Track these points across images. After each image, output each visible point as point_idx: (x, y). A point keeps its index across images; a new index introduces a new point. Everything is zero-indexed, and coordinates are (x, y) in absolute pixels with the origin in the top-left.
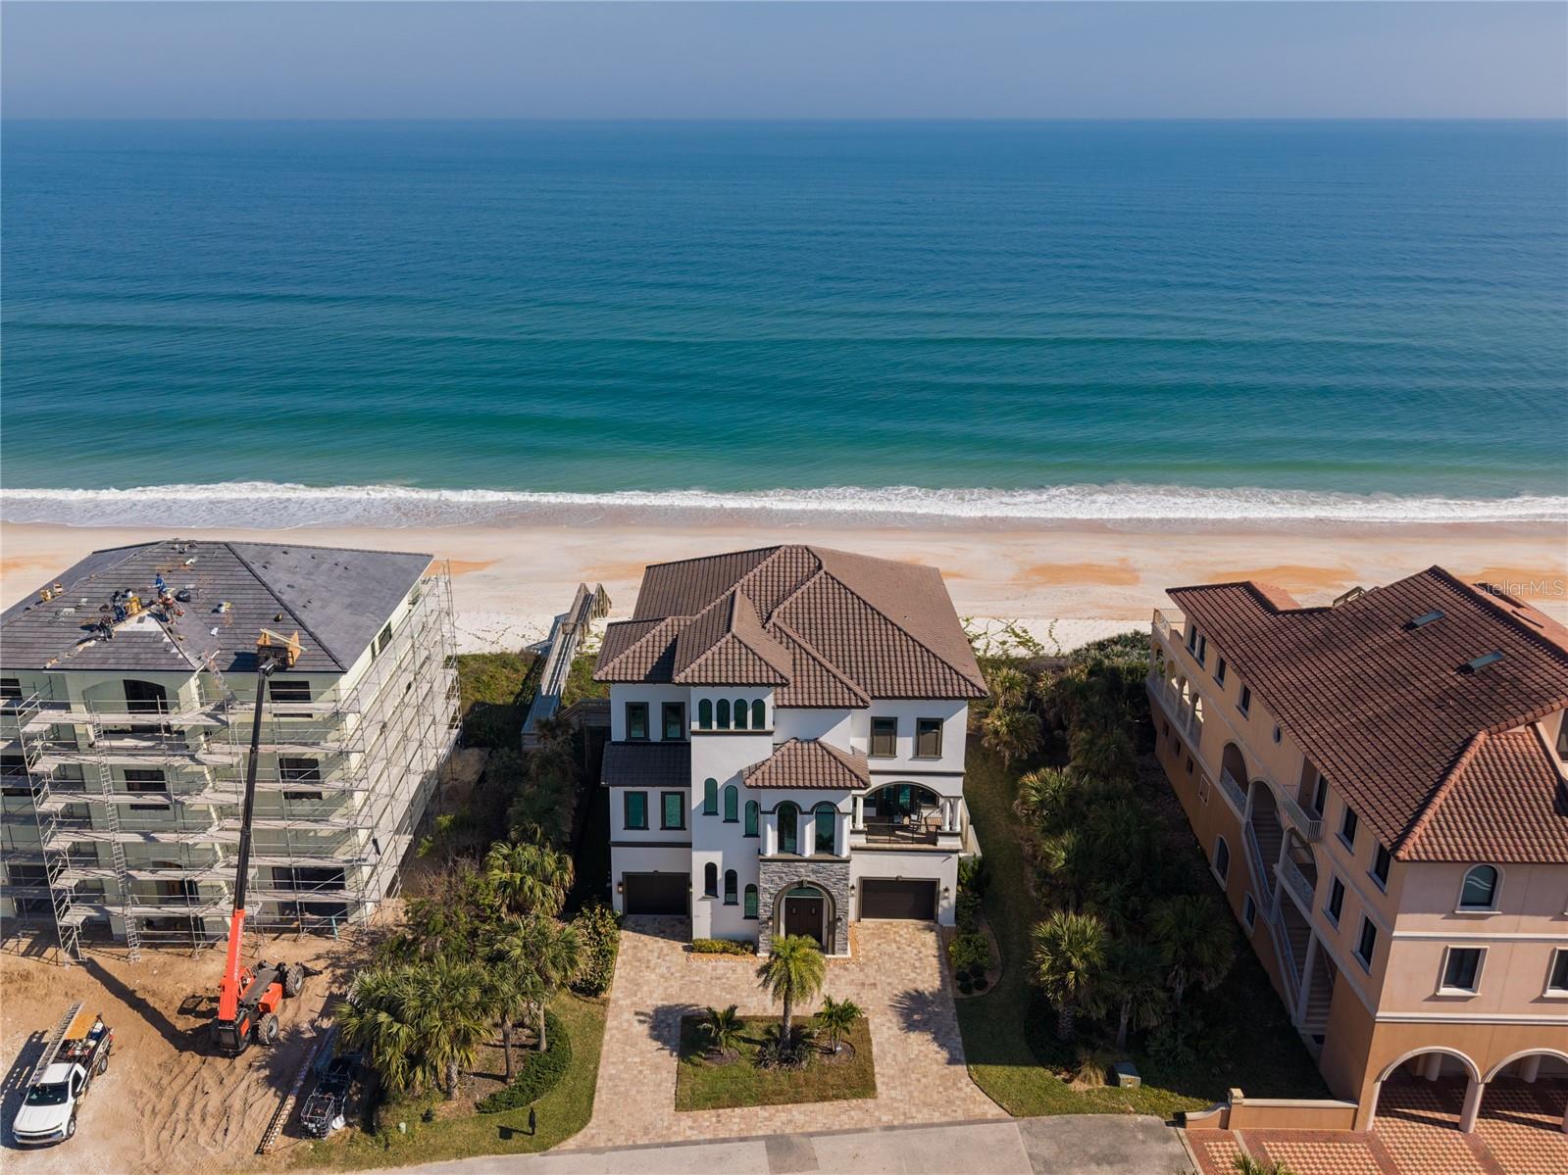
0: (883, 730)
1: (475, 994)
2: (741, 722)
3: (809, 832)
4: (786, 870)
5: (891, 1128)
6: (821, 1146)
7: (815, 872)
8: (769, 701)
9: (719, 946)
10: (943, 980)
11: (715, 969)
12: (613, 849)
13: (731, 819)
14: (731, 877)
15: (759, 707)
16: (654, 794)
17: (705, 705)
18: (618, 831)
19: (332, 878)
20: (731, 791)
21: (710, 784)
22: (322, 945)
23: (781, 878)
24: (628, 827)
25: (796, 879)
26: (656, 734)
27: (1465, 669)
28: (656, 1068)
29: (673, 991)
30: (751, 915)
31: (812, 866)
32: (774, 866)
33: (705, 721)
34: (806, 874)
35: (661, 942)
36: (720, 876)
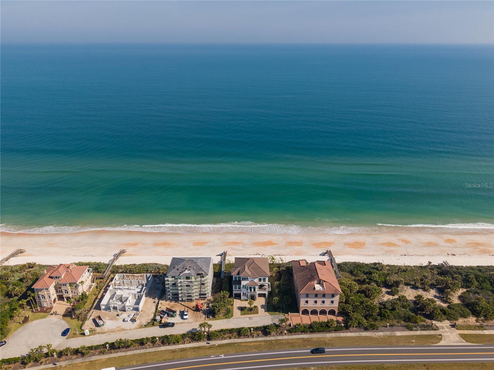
0: (260, 280)
1: (223, 305)
2: (246, 279)
3: (253, 290)
5: (259, 316)
6: (253, 318)
8: (249, 278)
9: (244, 300)
10: (265, 304)
11: (244, 303)
12: (233, 291)
13: (245, 288)
14: (245, 294)
15: (248, 278)
16: (237, 286)
17: (243, 278)
18: (234, 289)
19: (205, 294)
20: (245, 286)
21: (243, 285)
22: (204, 301)
23: (250, 294)
24: (235, 289)
26: (237, 280)
27: (311, 275)
28: (239, 312)
29: (240, 305)
30: (247, 297)
33: (243, 280)
34: (252, 293)
35: (238, 300)
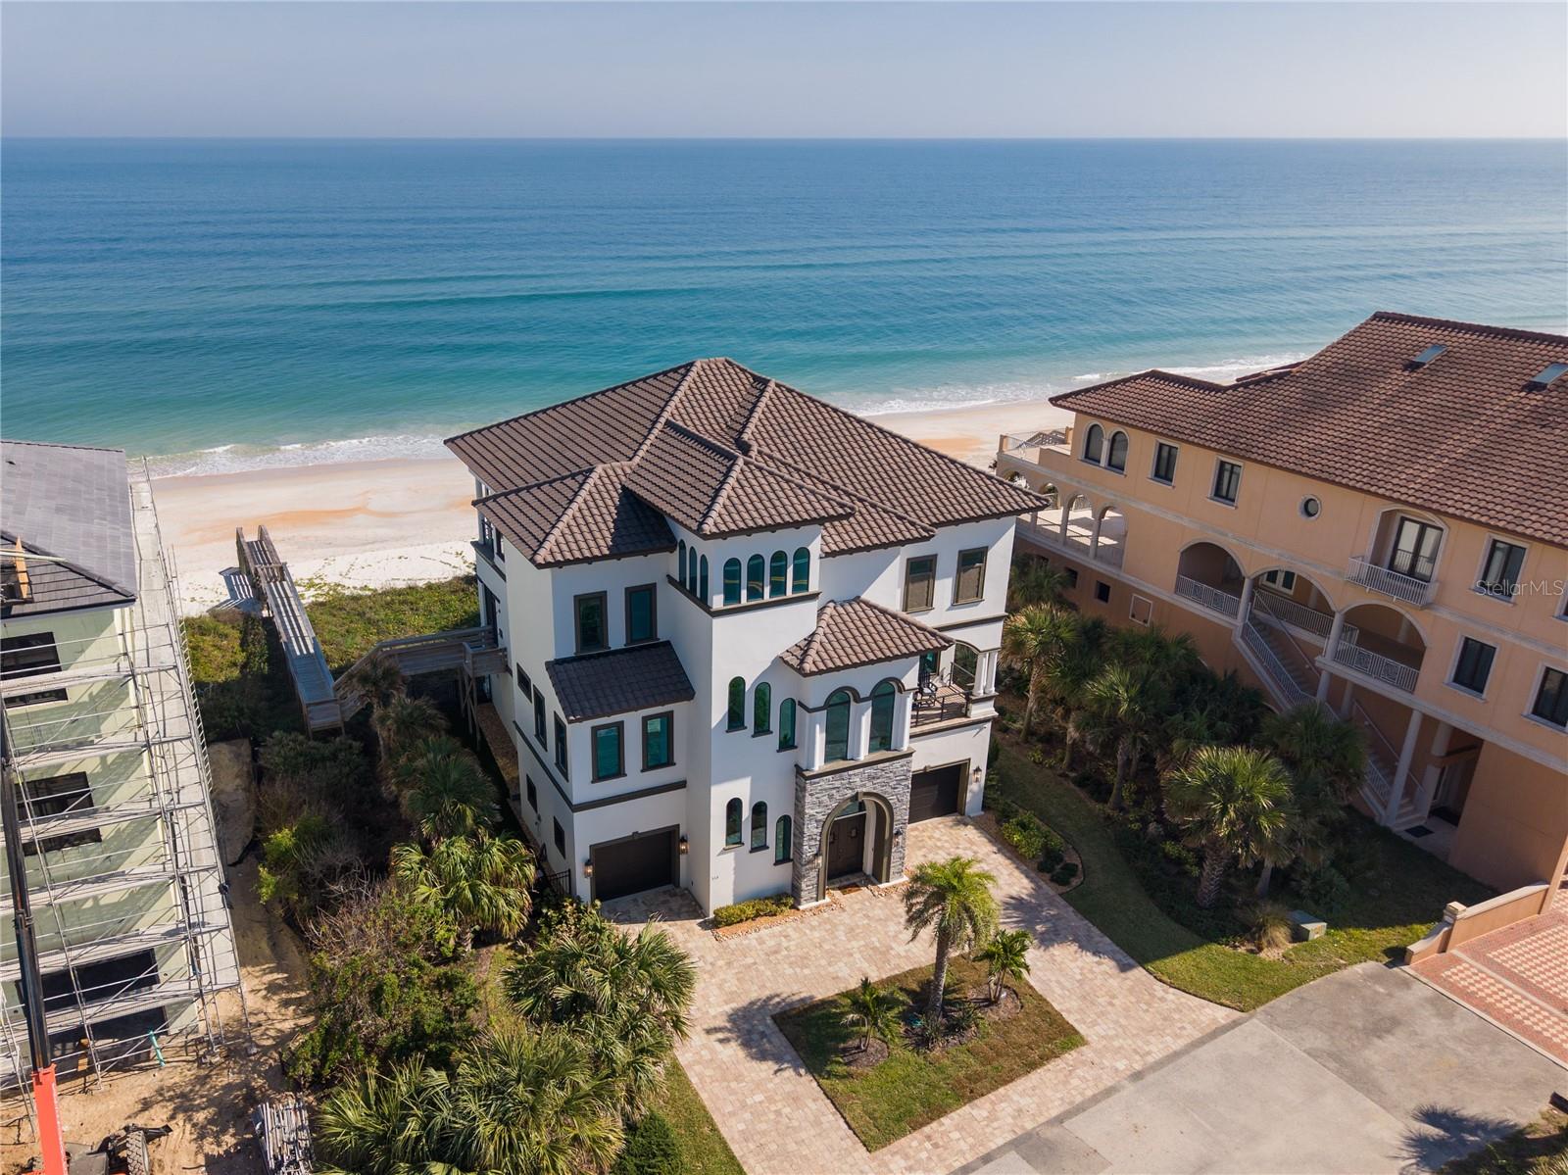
0: (921, 571)
2: (778, 588)
3: (863, 722)
4: (837, 784)
6: (1087, 1130)
7: (871, 778)
8: (815, 548)
9: (750, 912)
10: (1032, 880)
11: (761, 942)
12: (577, 816)
13: (762, 729)
14: (759, 810)
15: (803, 554)
16: (632, 722)
17: (732, 568)
18: (581, 784)
19: (138, 968)
20: (762, 692)
21: (737, 686)
22: (141, 1084)
23: (831, 797)
24: (599, 777)
25: (850, 793)
26: (617, 637)
27: (1533, 387)
30: (784, 858)
31: (869, 770)
32: (823, 783)
33: (731, 594)
34: (860, 782)
36: (746, 813)
